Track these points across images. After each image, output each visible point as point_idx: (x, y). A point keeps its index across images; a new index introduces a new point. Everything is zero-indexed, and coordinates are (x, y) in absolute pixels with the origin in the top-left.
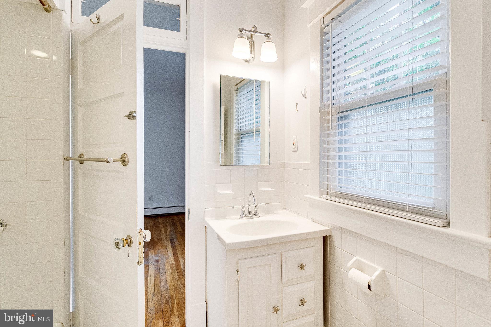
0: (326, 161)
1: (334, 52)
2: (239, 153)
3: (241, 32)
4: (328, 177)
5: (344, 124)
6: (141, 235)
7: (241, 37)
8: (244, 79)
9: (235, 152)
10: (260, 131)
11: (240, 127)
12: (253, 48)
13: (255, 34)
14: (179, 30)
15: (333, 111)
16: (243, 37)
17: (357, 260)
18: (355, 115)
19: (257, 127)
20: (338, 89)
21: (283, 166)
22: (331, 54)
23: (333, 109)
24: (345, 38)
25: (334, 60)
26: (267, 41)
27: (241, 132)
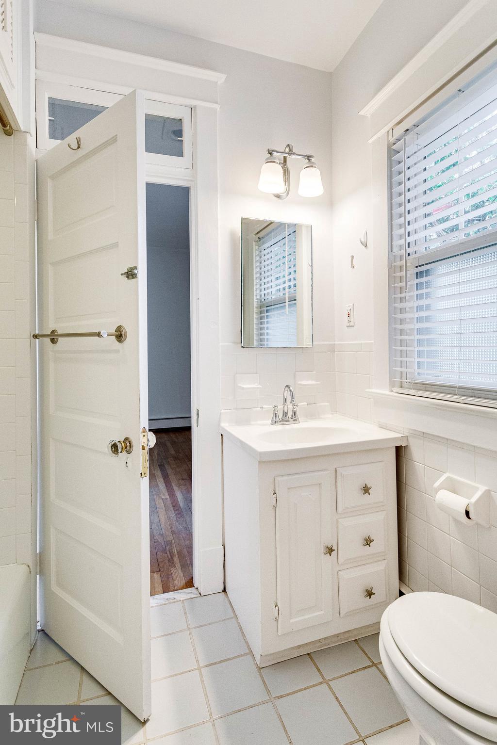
0: (399, 337)
1: (409, 179)
2: (262, 334)
3: (270, 154)
4: (401, 361)
5: (426, 283)
6: (144, 436)
7: (271, 162)
8: (271, 223)
9: (257, 333)
10: (295, 300)
11: (263, 295)
12: (287, 177)
13: (291, 157)
14: (181, 154)
15: (408, 265)
16: (274, 162)
17: (448, 478)
18: (441, 269)
19: (290, 294)
20: (416, 232)
21: (332, 349)
22: (405, 181)
23: (408, 261)
24: (425, 157)
25: (409, 190)
26: (308, 167)
27: (265, 302)
